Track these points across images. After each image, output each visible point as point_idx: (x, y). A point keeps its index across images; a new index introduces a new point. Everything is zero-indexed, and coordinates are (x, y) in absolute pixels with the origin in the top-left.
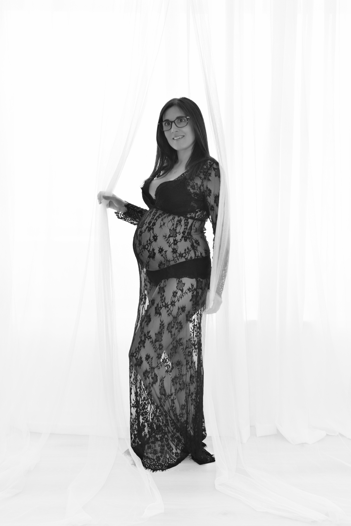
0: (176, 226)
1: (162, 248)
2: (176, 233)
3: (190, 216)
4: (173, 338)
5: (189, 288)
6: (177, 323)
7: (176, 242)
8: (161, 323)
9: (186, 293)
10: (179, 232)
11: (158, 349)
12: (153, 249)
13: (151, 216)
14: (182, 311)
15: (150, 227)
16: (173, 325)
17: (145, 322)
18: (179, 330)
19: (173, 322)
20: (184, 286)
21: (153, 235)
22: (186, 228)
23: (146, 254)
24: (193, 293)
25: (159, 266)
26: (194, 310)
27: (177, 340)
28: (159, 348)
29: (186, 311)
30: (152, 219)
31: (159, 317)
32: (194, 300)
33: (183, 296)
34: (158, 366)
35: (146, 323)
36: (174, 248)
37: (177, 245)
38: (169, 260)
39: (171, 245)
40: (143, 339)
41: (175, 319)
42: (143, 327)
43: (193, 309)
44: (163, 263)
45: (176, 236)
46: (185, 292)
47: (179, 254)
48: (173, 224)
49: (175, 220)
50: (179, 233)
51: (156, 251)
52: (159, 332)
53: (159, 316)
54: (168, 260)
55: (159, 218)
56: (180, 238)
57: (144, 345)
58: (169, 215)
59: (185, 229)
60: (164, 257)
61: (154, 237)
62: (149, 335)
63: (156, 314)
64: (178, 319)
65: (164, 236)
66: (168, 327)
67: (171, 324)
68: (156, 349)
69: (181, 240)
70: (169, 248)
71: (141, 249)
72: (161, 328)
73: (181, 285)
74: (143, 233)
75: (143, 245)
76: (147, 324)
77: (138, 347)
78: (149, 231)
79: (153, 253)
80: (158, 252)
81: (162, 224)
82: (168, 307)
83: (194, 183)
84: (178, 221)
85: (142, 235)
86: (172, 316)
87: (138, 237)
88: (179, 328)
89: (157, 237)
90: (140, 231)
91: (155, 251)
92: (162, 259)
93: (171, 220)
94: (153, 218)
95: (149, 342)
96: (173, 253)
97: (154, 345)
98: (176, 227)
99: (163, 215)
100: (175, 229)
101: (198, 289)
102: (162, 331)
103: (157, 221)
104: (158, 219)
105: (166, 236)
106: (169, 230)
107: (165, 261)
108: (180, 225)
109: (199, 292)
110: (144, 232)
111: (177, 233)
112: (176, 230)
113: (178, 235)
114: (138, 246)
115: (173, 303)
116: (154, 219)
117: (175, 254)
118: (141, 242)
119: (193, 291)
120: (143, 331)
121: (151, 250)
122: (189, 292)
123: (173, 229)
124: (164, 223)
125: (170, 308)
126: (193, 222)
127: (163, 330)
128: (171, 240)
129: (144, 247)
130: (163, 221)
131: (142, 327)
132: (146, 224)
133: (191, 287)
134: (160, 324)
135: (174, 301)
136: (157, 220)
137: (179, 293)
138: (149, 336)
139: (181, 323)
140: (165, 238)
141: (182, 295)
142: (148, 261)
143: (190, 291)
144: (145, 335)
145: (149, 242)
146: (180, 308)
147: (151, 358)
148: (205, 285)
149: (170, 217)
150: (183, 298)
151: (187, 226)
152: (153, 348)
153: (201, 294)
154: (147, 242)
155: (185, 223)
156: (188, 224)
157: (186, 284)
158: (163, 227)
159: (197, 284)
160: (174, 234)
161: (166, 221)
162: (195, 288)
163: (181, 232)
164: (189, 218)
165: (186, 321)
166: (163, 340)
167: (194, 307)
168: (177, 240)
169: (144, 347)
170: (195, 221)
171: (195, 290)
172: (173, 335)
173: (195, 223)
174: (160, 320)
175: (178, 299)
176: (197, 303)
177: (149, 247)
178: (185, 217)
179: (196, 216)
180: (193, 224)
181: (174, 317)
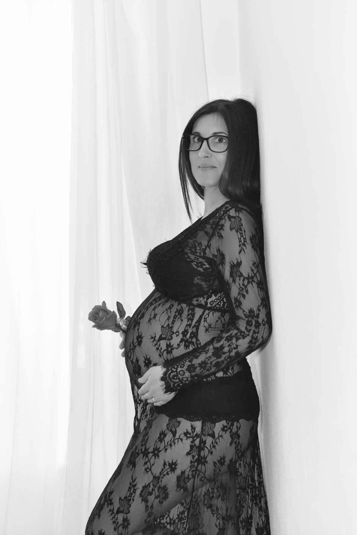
0: (173, 321)
1: (150, 358)
2: (172, 333)
4: (148, 512)
5: (187, 431)
6: (159, 488)
7: (170, 349)
8: (131, 481)
9: (179, 440)
10: (178, 332)
11: (119, 526)
12: (137, 358)
14: (169, 470)
15: (137, 320)
16: (151, 491)
18: (161, 501)
19: (151, 484)
20: (179, 426)
21: (137, 335)
22: (190, 326)
24: (192, 442)
26: (192, 471)
28: (123, 524)
29: (178, 472)
31: (131, 470)
32: (195, 453)
33: (175, 443)
37: (172, 353)
39: (162, 354)
40: (102, 501)
41: (156, 479)
43: (191, 468)
45: (172, 338)
46: (179, 438)
48: (169, 317)
50: (176, 333)
51: (142, 363)
52: (126, 497)
55: (151, 305)
56: (178, 342)
58: (166, 301)
59: (187, 325)
61: (138, 338)
62: (111, 498)
64: (161, 481)
65: (152, 338)
66: (142, 492)
67: (148, 488)
68: (116, 526)
69: (178, 345)
70: (160, 358)
72: (130, 491)
73: (174, 422)
77: (94, 514)
78: (133, 327)
80: (144, 364)
81: (152, 316)
82: (147, 456)
84: (177, 311)
86: (152, 474)
88: (161, 496)
89: (143, 338)
91: (140, 363)
93: (166, 310)
97: (115, 517)
98: (173, 323)
100: (170, 326)
101: (205, 435)
102: (131, 496)
104: (149, 307)
105: (155, 337)
106: (161, 326)
108: (180, 319)
109: (205, 441)
111: (173, 333)
112: (172, 327)
113: (174, 336)
115: (156, 452)
121: (134, 361)
122: (186, 438)
123: (168, 325)
124: (155, 315)
125: (149, 459)
126: (204, 312)
127: (133, 496)
128: (163, 344)
133: (190, 431)
134: (130, 483)
135: (159, 448)
136: (147, 308)
137: (169, 437)
138: (110, 500)
139: (167, 490)
140: (153, 341)
141: (174, 441)
143: (188, 438)
144: (106, 496)
145: (132, 346)
146: (168, 464)
148: (223, 429)
149: (166, 304)
150: (173, 447)
151: (192, 320)
152: (112, 522)
153: (210, 445)
154: (130, 346)
155: (188, 315)
156: (194, 317)
157: (181, 424)
158: (153, 321)
159: (202, 428)
160: (169, 335)
161: (159, 310)
162: (199, 433)
163: (181, 332)
164: (195, 306)
165: (177, 488)
166: (131, 512)
167: (194, 466)
168: (171, 345)
169: (99, 516)
170: (207, 312)
171: (197, 436)
172: (150, 507)
173: (207, 315)
174: (132, 476)
175: (165, 447)
176: (202, 461)
177: (132, 356)
178: (189, 304)
179: (209, 304)
180: (203, 317)
181: (155, 477)
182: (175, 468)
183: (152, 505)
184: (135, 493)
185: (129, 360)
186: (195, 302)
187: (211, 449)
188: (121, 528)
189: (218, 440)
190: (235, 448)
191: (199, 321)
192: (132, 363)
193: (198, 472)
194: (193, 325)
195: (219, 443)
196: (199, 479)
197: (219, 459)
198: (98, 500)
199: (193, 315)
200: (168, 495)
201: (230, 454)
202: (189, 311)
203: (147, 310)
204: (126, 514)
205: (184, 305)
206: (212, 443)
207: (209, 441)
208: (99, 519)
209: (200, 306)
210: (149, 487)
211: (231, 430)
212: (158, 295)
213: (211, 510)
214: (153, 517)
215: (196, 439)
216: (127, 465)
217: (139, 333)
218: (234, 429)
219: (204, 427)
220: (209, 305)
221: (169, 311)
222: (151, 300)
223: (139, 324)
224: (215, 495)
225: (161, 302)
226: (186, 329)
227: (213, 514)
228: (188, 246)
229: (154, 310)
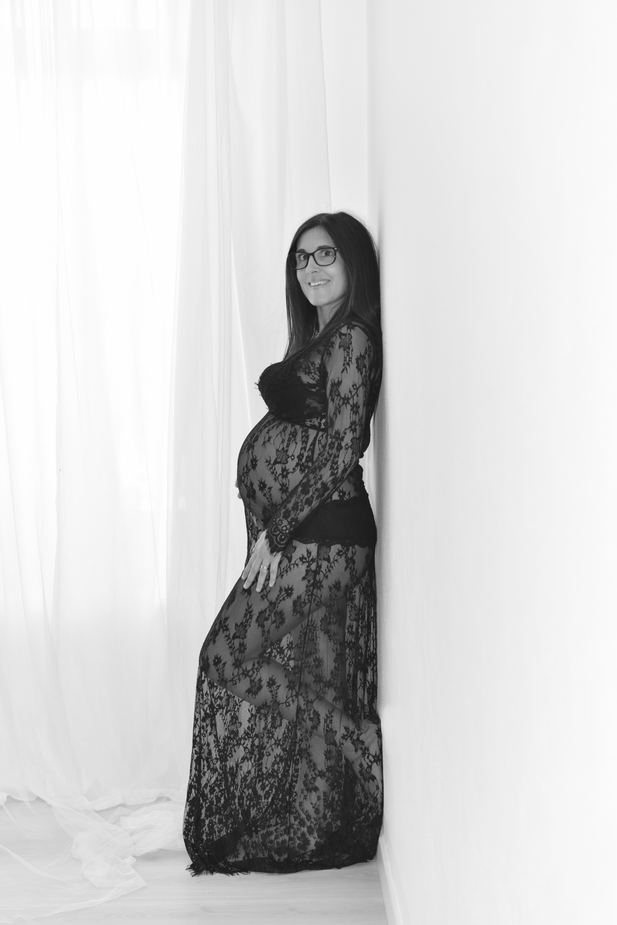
0: (288, 444)
1: (264, 482)
2: (287, 457)
3: (311, 425)
4: (265, 636)
5: (303, 556)
6: (275, 614)
7: (285, 473)
8: (247, 608)
9: (295, 565)
10: (293, 456)
11: (236, 651)
12: (251, 482)
14: (286, 595)
16: (267, 616)
18: (278, 626)
19: (268, 610)
20: (294, 552)
21: (252, 458)
22: (305, 448)
23: (244, 490)
24: (308, 567)
26: (308, 595)
28: (240, 649)
29: (294, 597)
31: (247, 597)
32: (311, 578)
33: (290, 569)
34: (234, 679)
36: (283, 483)
37: (287, 478)
39: (278, 478)
40: (217, 627)
41: (273, 605)
43: (307, 593)
44: (267, 508)
45: (287, 462)
46: (295, 564)
48: (283, 440)
49: (286, 432)
50: (291, 456)
51: (256, 487)
52: (242, 623)
54: (274, 503)
56: (294, 466)
57: (215, 638)
58: (280, 424)
60: (267, 498)
61: (252, 461)
64: (278, 607)
65: (267, 461)
66: (258, 617)
67: (264, 614)
68: (233, 651)
69: (294, 469)
70: (276, 482)
72: (246, 617)
77: (208, 640)
78: (248, 450)
79: (251, 490)
80: (258, 488)
81: (267, 439)
84: (291, 433)
86: (268, 600)
88: (277, 621)
89: (257, 461)
91: (254, 487)
92: (265, 500)
93: (280, 432)
96: (281, 492)
97: (231, 642)
98: (288, 446)
99: (272, 422)
100: (285, 449)
101: (320, 560)
102: (247, 622)
104: (262, 430)
105: (270, 460)
106: (275, 450)
107: (269, 505)
108: (294, 442)
109: (321, 565)
111: (289, 457)
112: (287, 451)
113: (289, 460)
116: (259, 429)
117: (284, 493)
119: (308, 562)
121: (249, 484)
122: (301, 563)
123: (283, 449)
124: (269, 437)
126: (318, 434)
127: (249, 622)
128: (278, 468)
129: (240, 478)
133: (305, 555)
137: (285, 563)
138: (225, 626)
139: (283, 615)
140: (268, 465)
141: (289, 567)
142: (248, 503)
143: (303, 562)
144: (221, 624)
145: (246, 470)
146: (283, 589)
147: (223, 663)
148: (338, 554)
149: (280, 427)
150: (289, 572)
151: (306, 442)
152: (228, 647)
153: (326, 570)
154: (244, 470)
155: (302, 437)
156: (308, 439)
157: (297, 549)
158: (267, 444)
159: (318, 552)
160: (284, 459)
161: (273, 433)
162: (315, 557)
163: (296, 456)
164: (309, 427)
165: (294, 613)
166: (247, 637)
167: (310, 590)
168: (287, 469)
169: (214, 642)
170: (321, 433)
171: (313, 560)
172: (266, 632)
173: (321, 437)
174: (248, 603)
175: (281, 574)
176: (317, 585)
177: (246, 480)
178: (303, 425)
179: (322, 425)
180: (318, 439)
181: (271, 603)
182: (291, 594)
183: (269, 630)
184: (251, 619)
185: (242, 484)
186: (308, 423)
187: (326, 573)
188: (237, 653)
189: (333, 565)
190: (350, 573)
191: (313, 444)
192: (246, 487)
193: (314, 597)
194: (307, 449)
195: (334, 568)
196: (315, 605)
197: (334, 583)
198: (212, 626)
199: (307, 437)
200: (285, 619)
201: (345, 579)
202: (302, 432)
203: (261, 433)
204: (243, 639)
205: (298, 427)
206: (328, 567)
207: (325, 564)
208: (214, 644)
209: (313, 427)
210: (265, 612)
211: (346, 555)
212: (271, 418)
213: (329, 636)
214: (269, 642)
215: (312, 564)
216: (242, 593)
217: (253, 456)
218: (350, 555)
219: (320, 552)
220: (323, 427)
221: (283, 433)
222: (265, 423)
223: (253, 447)
224: (332, 620)
225: (275, 424)
226: (302, 452)
227: (330, 639)
228: (302, 368)
229: (268, 432)
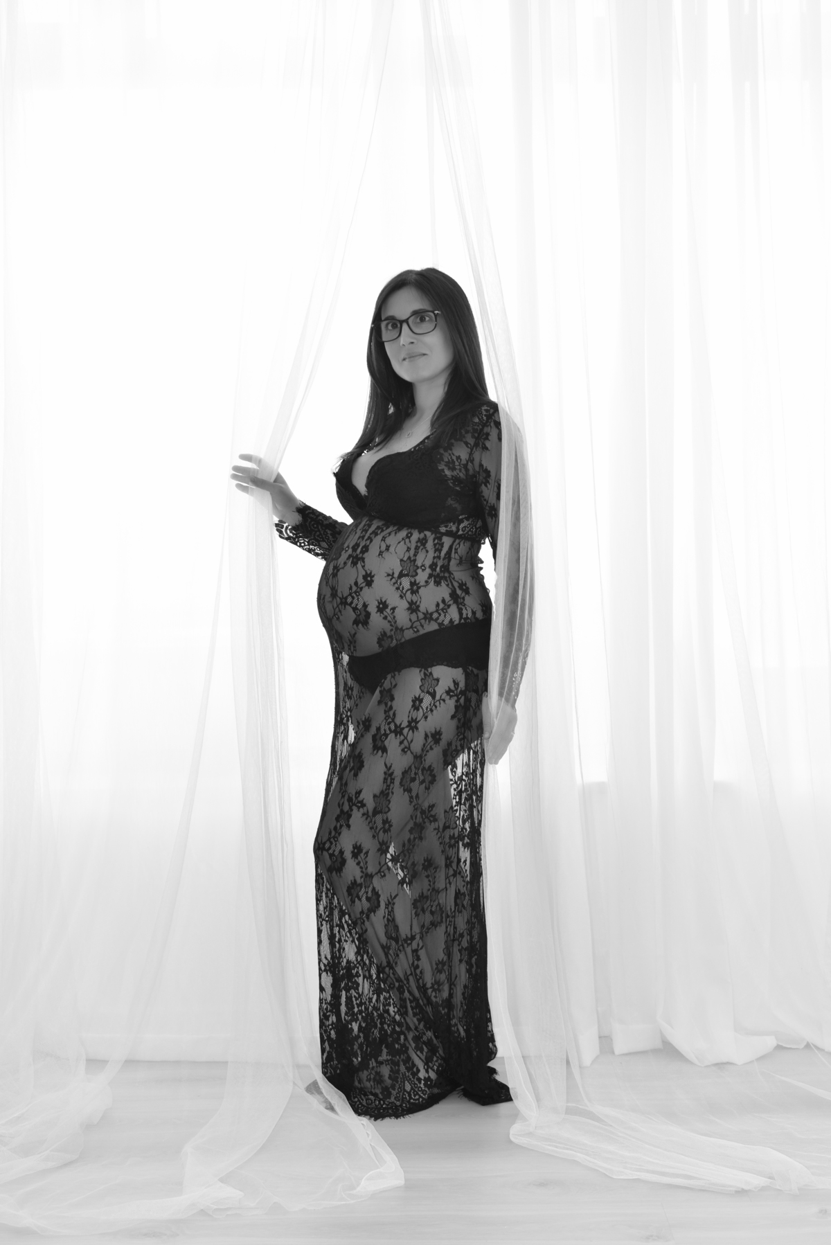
0: (415, 552)
1: (385, 601)
2: (415, 568)
3: (446, 530)
4: (413, 804)
5: (449, 688)
6: (422, 771)
7: (415, 588)
8: (386, 770)
9: (441, 701)
10: (423, 566)
11: (379, 831)
12: (364, 603)
13: (359, 532)
14: (433, 743)
15: (357, 555)
16: (413, 776)
17: (350, 771)
18: (427, 786)
19: (413, 766)
20: (438, 684)
21: (364, 573)
22: (439, 557)
23: (349, 615)
24: (457, 701)
25: (380, 641)
26: (460, 740)
27: (424, 808)
28: (384, 827)
29: (443, 743)
30: (361, 539)
31: (382, 756)
32: (460, 715)
33: (436, 707)
34: (382, 870)
35: (353, 772)
36: (412, 600)
37: (418, 593)
38: (402, 628)
39: (405, 595)
40: (346, 808)
41: (418, 759)
42: (346, 781)
43: (459, 736)
44: (388, 634)
45: (417, 574)
46: (441, 699)
47: (423, 613)
48: (408, 548)
49: (411, 538)
50: (421, 567)
51: (372, 609)
52: (382, 792)
53: (383, 753)
55: (376, 534)
56: (426, 578)
57: (349, 821)
58: (399, 530)
59: (434, 558)
60: (389, 621)
61: (365, 577)
62: (361, 798)
63: (374, 750)
64: (425, 760)
65: (388, 575)
66: (402, 780)
67: (409, 773)
68: (375, 832)
69: (426, 582)
70: (402, 600)
71: (338, 606)
72: (387, 782)
73: (430, 681)
74: (341, 570)
75: (341, 596)
76: (356, 775)
77: (335, 828)
78: (354, 564)
79: (364, 613)
80: (376, 610)
81: (383, 548)
82: (401, 733)
83: (453, 455)
84: (419, 540)
85: (339, 573)
86: (412, 753)
87: (328, 580)
88: (427, 781)
89: (373, 576)
90: (334, 566)
91: (369, 609)
92: (385, 626)
93: (403, 539)
94: (363, 537)
95: (360, 814)
96: (410, 612)
97: (371, 821)
98: (415, 555)
99: (384, 529)
100: (412, 559)
101: (470, 692)
102: (389, 789)
103: (371, 541)
104: (373, 538)
105: (393, 573)
106: (399, 560)
107: (391, 630)
108: (424, 550)
109: (471, 698)
110: (343, 568)
111: (418, 568)
112: (415, 560)
113: (419, 571)
114: (330, 599)
115: (413, 725)
116: (366, 538)
117: (414, 614)
118: (337, 591)
119: (456, 695)
120: (346, 791)
121: (360, 606)
122: (449, 697)
123: (409, 558)
124: (387, 546)
125: (406, 735)
126: (454, 542)
127: (391, 788)
128: (406, 583)
129: (344, 600)
130: (384, 541)
131: (344, 782)
132: (346, 551)
133: (453, 688)
134: (385, 773)
135: (416, 719)
136: (370, 539)
137: (427, 700)
138: (359, 802)
140: (391, 579)
141: (434, 705)
142: (353, 632)
143: (451, 696)
144: (350, 800)
145: (354, 588)
146: (429, 735)
147: (364, 851)
150: (434, 712)
151: (440, 551)
154: (351, 588)
155: (435, 544)
156: (442, 547)
157: (441, 681)
158: (386, 555)
160: (412, 570)
161: (393, 541)
162: (462, 689)
163: (428, 566)
164: (443, 534)
165: (444, 765)
168: (417, 582)
169: (349, 826)
170: (458, 541)
173: (458, 545)
174: (385, 763)
175: (424, 715)
177: (355, 601)
179: (461, 529)
180: (454, 547)
181: (416, 757)
182: (440, 739)
183: (418, 794)
184: (393, 783)
186: (443, 529)
191: (449, 553)
194: (442, 557)
199: (441, 545)
205: (428, 534)
208: (349, 830)
209: (449, 533)
215: (461, 697)
216: (372, 753)
217: (366, 571)
220: (460, 532)
221: (407, 540)
225: (390, 530)
226: (435, 561)
